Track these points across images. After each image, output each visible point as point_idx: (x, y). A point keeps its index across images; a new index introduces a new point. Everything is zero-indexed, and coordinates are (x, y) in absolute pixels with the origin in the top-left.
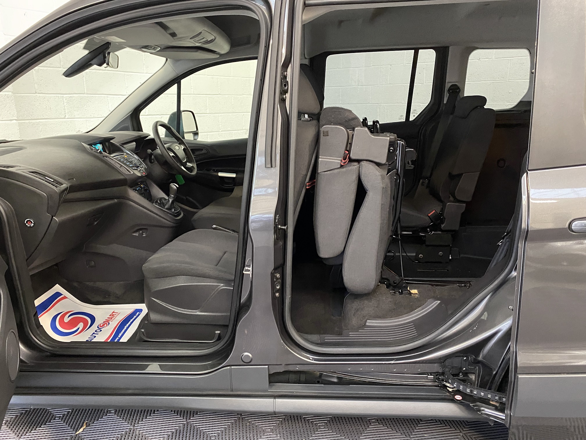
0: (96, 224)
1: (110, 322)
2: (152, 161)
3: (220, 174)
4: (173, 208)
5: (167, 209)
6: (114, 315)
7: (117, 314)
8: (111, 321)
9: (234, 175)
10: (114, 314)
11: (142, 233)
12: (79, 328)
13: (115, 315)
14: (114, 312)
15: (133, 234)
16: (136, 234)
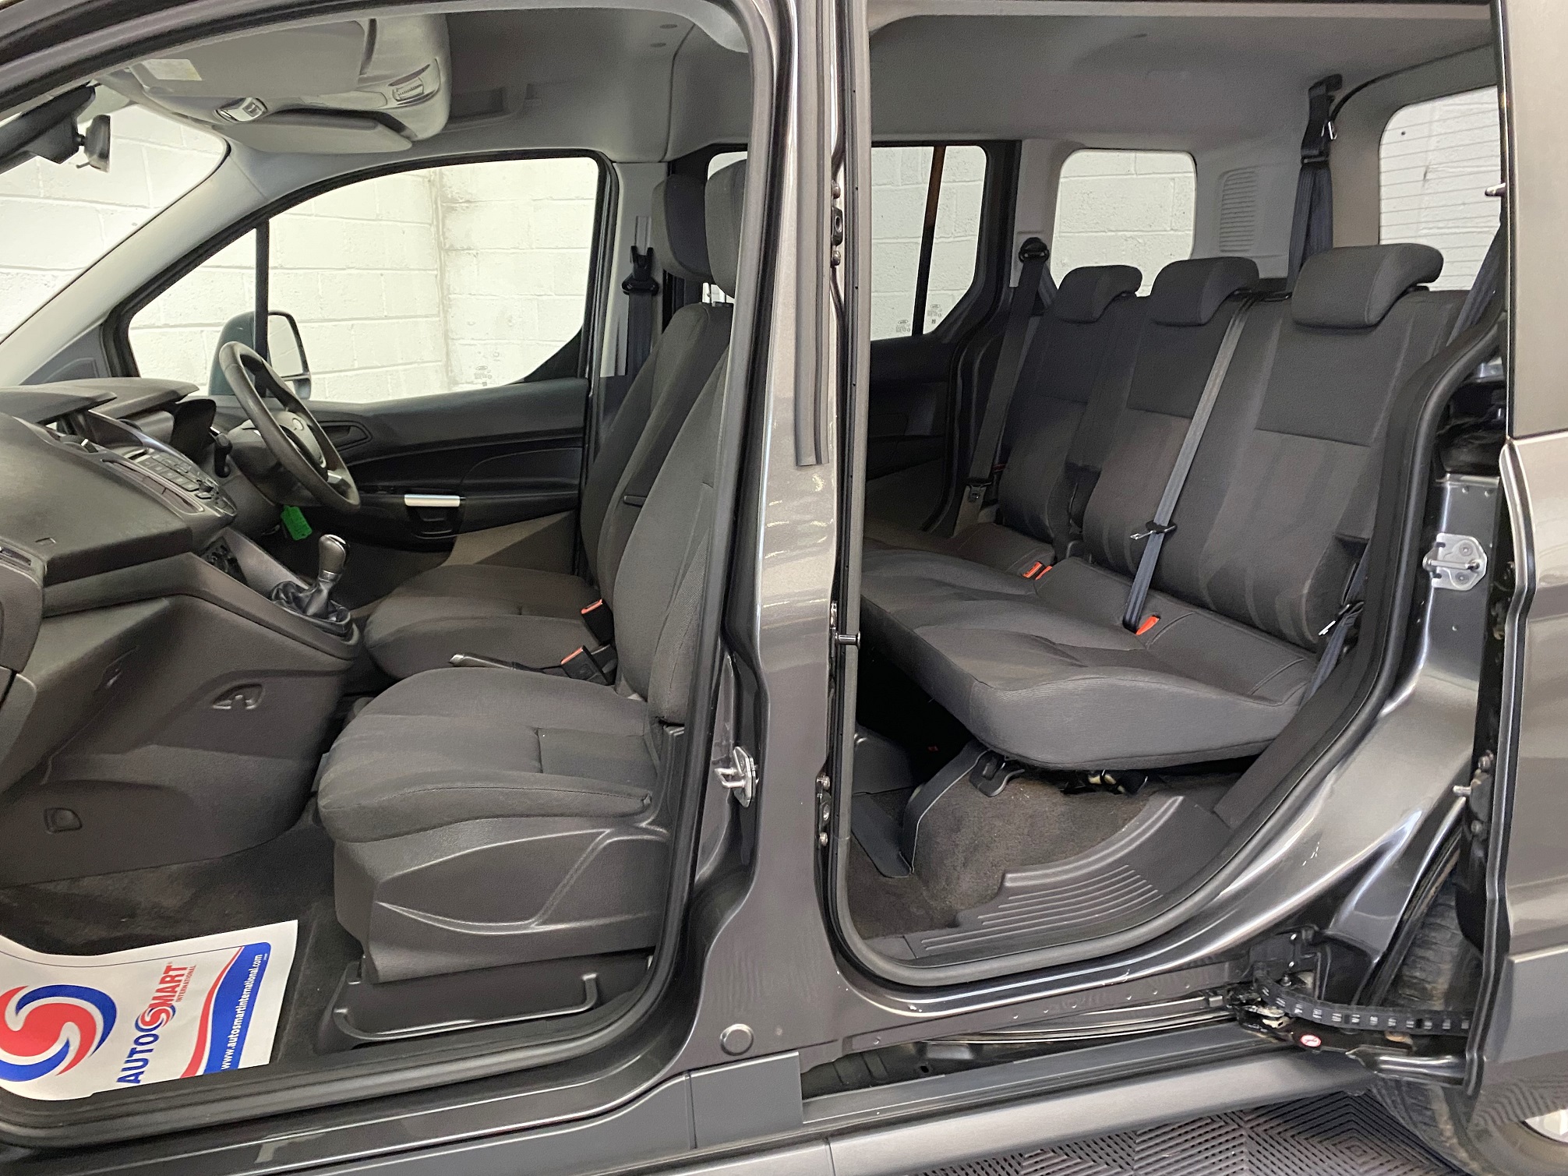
0: (113, 684)
1: (174, 1003)
2: (226, 469)
3: (411, 500)
4: (333, 612)
5: (315, 616)
6: (177, 979)
7: (186, 972)
8: (175, 998)
9: (454, 501)
10: (172, 973)
11: (245, 699)
12: (67, 1044)
13: (183, 978)
14: (169, 969)
15: (215, 707)
16: (226, 706)
